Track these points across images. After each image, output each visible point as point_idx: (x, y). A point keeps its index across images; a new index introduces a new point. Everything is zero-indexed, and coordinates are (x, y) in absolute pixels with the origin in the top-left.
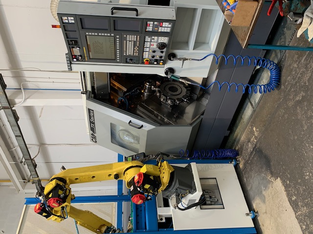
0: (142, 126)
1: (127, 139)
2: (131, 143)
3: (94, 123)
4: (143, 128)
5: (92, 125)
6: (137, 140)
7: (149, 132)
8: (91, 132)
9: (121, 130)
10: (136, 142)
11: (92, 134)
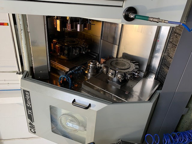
0: (90, 105)
1: (71, 126)
2: (76, 130)
3: (31, 109)
4: (91, 108)
5: (29, 111)
6: (83, 126)
7: (99, 112)
8: (29, 121)
9: (64, 114)
10: (82, 128)
11: (30, 124)
